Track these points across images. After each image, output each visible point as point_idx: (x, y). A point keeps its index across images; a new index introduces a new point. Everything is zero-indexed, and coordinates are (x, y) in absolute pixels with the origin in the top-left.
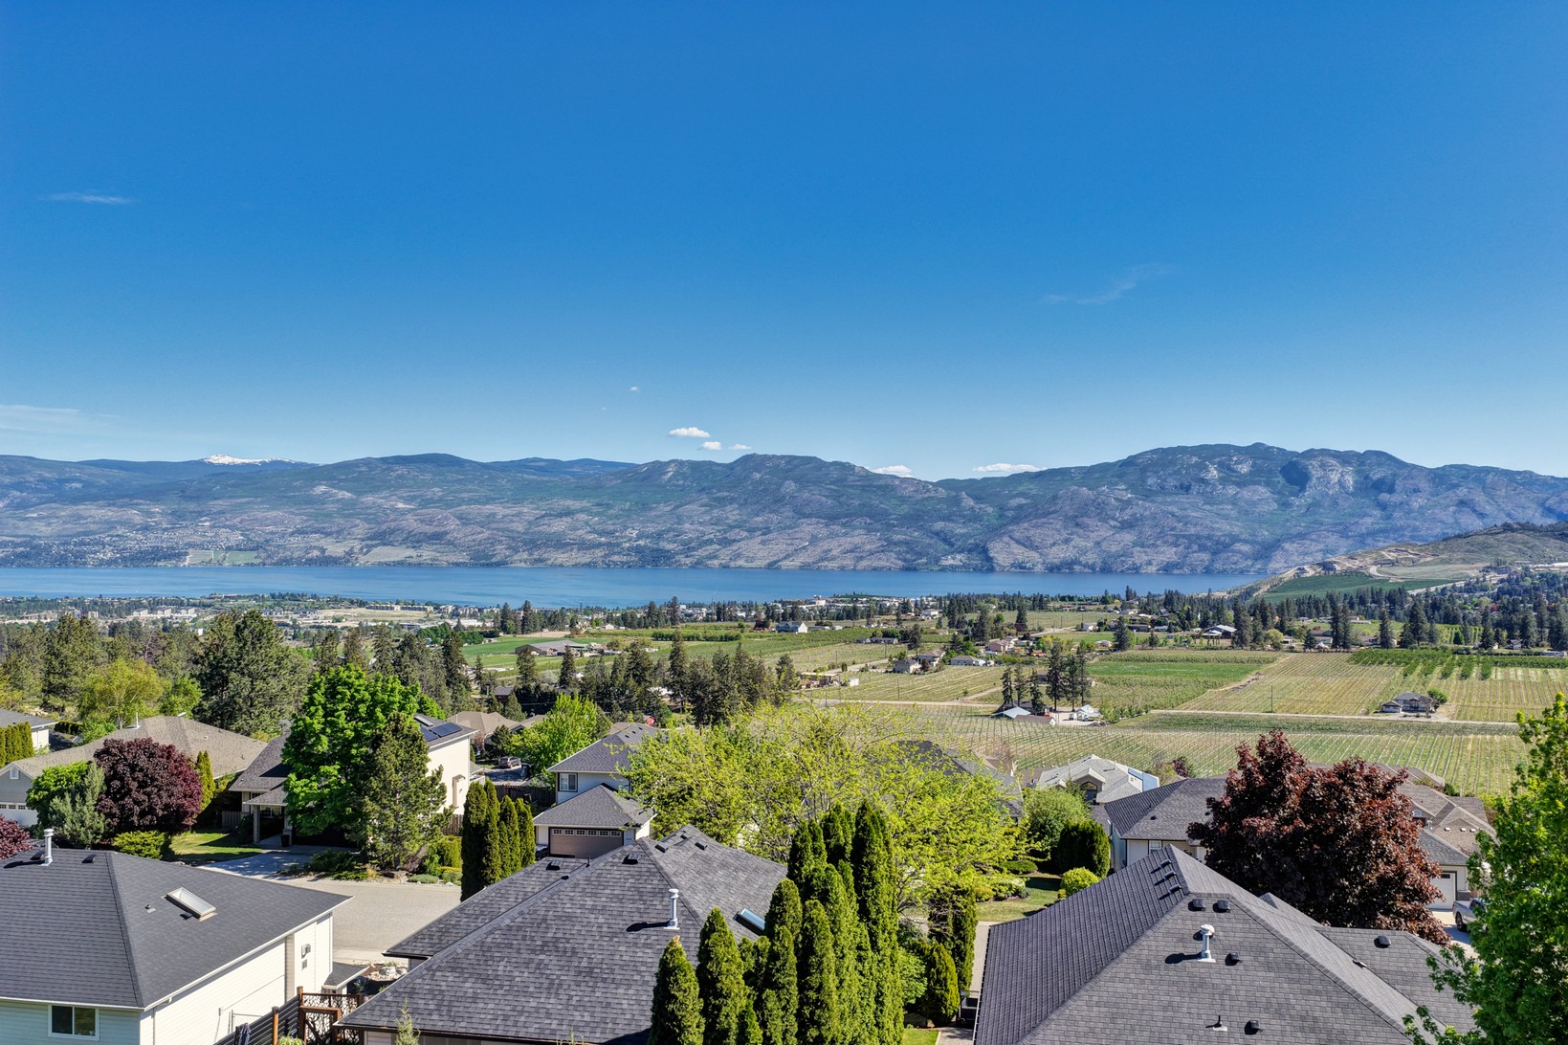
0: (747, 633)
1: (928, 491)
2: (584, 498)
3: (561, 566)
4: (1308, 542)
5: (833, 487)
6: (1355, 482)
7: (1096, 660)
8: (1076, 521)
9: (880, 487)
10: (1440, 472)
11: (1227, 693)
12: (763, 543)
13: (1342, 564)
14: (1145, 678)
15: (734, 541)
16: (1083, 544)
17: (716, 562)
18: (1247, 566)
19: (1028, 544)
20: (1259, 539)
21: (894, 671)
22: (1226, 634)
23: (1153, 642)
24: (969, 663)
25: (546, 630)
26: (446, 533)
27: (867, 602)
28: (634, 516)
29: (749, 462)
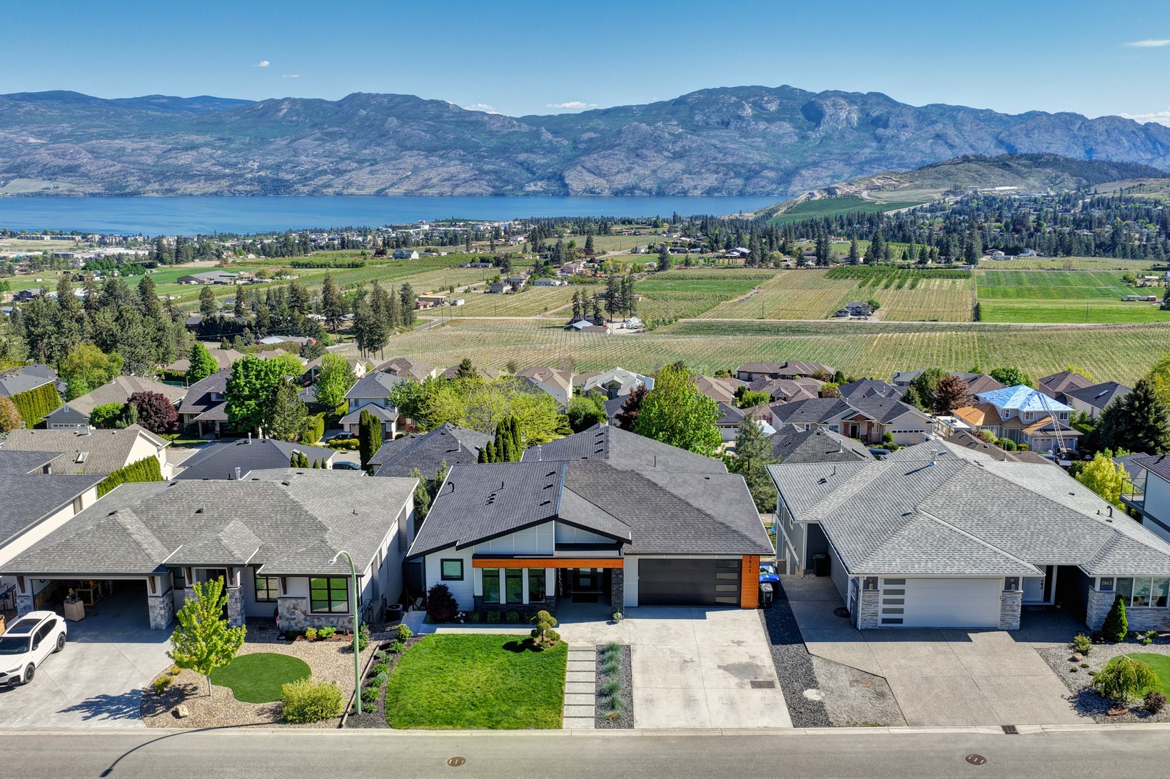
0: (369, 260)
1: (513, 126)
2: (206, 133)
3: (191, 195)
4: (820, 169)
5: (430, 123)
6: (859, 119)
7: (644, 279)
8: (636, 153)
9: (471, 123)
10: (924, 110)
11: (735, 304)
12: (371, 173)
13: (842, 189)
14: (678, 294)
15: (346, 171)
16: (643, 172)
17: (330, 190)
18: (772, 189)
19: (597, 172)
20: (782, 167)
21: (491, 292)
22: (743, 255)
23: (687, 263)
24: (548, 284)
25: (197, 260)
26: (79, 166)
27: (464, 226)
28: (255, 150)
29: (355, 100)
